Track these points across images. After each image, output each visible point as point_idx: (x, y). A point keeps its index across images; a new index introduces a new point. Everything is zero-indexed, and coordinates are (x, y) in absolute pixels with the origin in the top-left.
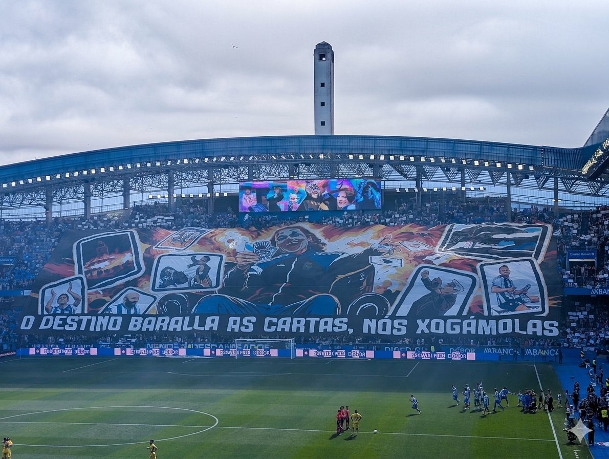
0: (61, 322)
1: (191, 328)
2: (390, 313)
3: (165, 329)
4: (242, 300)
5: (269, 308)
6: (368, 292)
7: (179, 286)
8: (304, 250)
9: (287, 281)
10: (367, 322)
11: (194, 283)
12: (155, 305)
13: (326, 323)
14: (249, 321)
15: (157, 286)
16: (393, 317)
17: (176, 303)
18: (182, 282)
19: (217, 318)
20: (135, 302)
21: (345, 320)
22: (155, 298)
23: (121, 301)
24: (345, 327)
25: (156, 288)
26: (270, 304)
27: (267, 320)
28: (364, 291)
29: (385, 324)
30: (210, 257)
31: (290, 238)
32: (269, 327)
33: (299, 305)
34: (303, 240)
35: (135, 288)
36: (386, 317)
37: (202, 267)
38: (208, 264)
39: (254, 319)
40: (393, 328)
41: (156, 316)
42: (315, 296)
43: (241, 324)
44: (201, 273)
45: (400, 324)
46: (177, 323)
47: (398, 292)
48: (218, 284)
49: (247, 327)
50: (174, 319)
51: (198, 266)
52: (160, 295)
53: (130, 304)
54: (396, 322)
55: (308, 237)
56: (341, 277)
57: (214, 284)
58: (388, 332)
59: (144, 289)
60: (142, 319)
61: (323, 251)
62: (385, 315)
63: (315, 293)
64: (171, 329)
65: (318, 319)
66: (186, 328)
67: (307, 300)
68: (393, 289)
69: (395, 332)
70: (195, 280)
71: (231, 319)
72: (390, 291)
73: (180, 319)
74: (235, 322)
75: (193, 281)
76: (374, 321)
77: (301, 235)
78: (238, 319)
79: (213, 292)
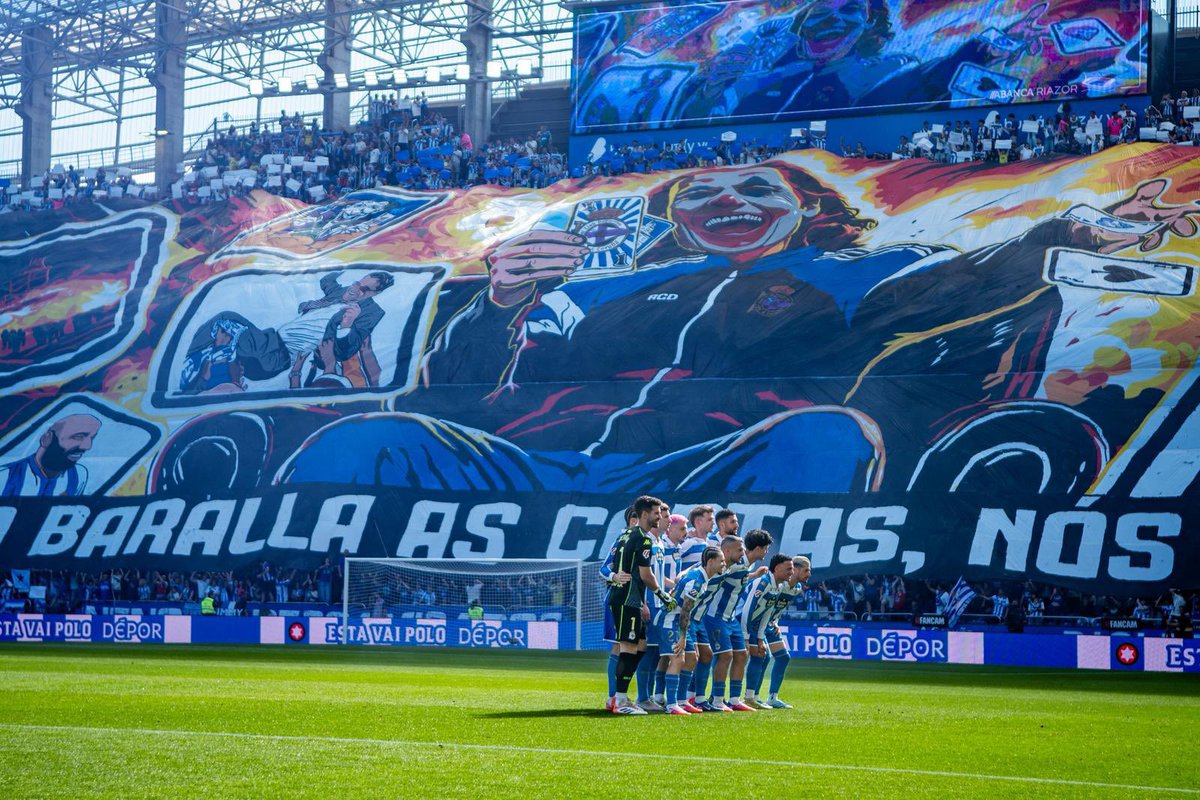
1: (258, 545)
2: (1104, 485)
3: (158, 547)
4: (479, 435)
5: (581, 467)
6: (1015, 396)
7: (255, 387)
8: (780, 247)
9: (677, 361)
10: (991, 521)
11: (313, 373)
12: (146, 463)
13: (810, 531)
14: (493, 521)
15: (171, 387)
16: (1116, 504)
17: (227, 446)
18: (267, 368)
19: (364, 503)
20: (79, 451)
21: (897, 515)
22: (156, 434)
23: (32, 446)
24: (887, 545)
25: (168, 395)
26: (588, 452)
27: (566, 515)
28: (999, 393)
29: (1073, 534)
30: (395, 275)
31: (735, 196)
32: (568, 544)
33: (705, 455)
34: (783, 212)
35: (92, 397)
36: (1084, 502)
37: (355, 311)
38: (380, 299)
39: (511, 513)
40: (1110, 548)
41: (142, 502)
42: (779, 417)
43: (459, 532)
44: (343, 333)
45: (1147, 533)
46: (209, 522)
47: (1151, 398)
48: (400, 378)
49: (479, 545)
50: (200, 511)
51: (336, 308)
52: (173, 422)
53: (57, 459)
54: (1128, 526)
55: (807, 203)
56: (907, 339)
57: (386, 376)
58: (1086, 567)
59: (124, 400)
60: (86, 511)
61: (855, 246)
62: (1081, 491)
63: (783, 403)
64: (183, 548)
65: (778, 511)
66: (240, 546)
67: (744, 434)
68: (1131, 385)
69: (1120, 569)
70: (318, 363)
71: (422, 510)
72: (1118, 391)
73: (226, 508)
74: (434, 524)
75: (307, 367)
76: (1026, 517)
77: (778, 190)
78: (450, 510)
79: (374, 406)
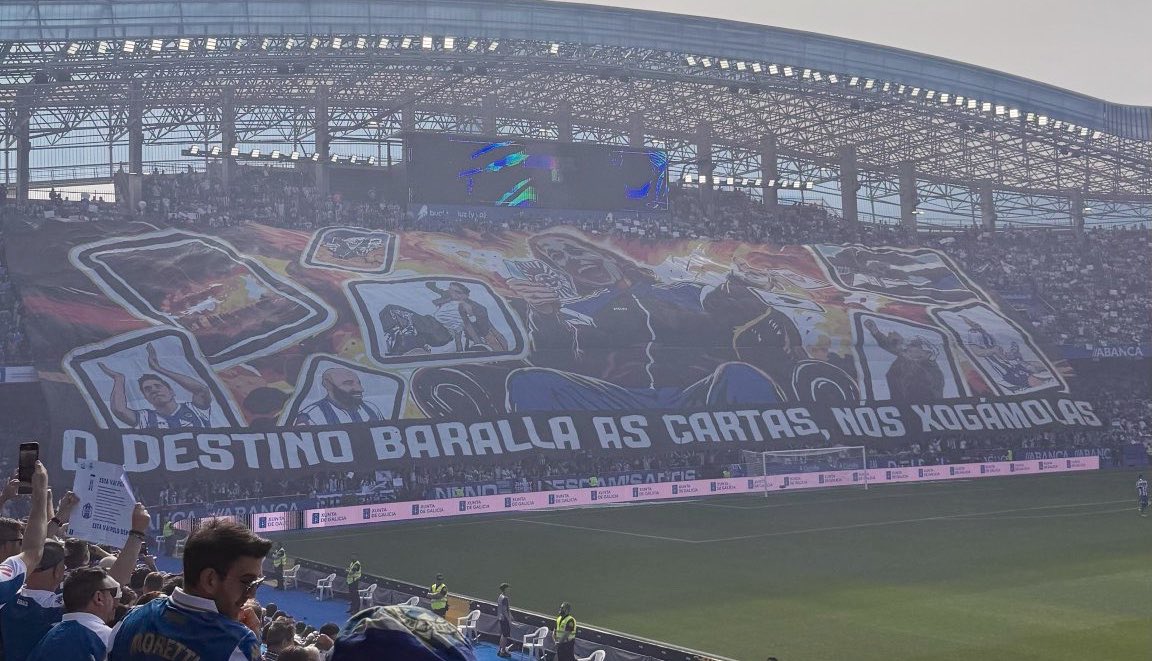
0: (183, 451)
1: (527, 446)
2: (863, 396)
4: (593, 380)
5: (656, 396)
7: (436, 351)
9: (654, 339)
14: (635, 425)
15: (383, 350)
18: (439, 340)
19: (569, 422)
20: (357, 392)
22: (399, 381)
24: (813, 426)
26: (652, 388)
33: (705, 386)
34: (601, 261)
35: (335, 357)
36: (862, 403)
37: (467, 306)
42: (721, 367)
43: (623, 432)
44: (472, 320)
45: (889, 415)
46: (484, 435)
48: (520, 346)
49: (635, 437)
50: (475, 430)
51: (455, 303)
53: (347, 399)
56: (739, 329)
59: (357, 359)
60: (395, 430)
62: (858, 399)
63: (717, 360)
64: (481, 451)
65: (757, 413)
66: (513, 447)
67: (715, 376)
70: (469, 337)
71: (598, 422)
73: (488, 426)
74: (608, 428)
77: (584, 251)
78: (610, 421)
